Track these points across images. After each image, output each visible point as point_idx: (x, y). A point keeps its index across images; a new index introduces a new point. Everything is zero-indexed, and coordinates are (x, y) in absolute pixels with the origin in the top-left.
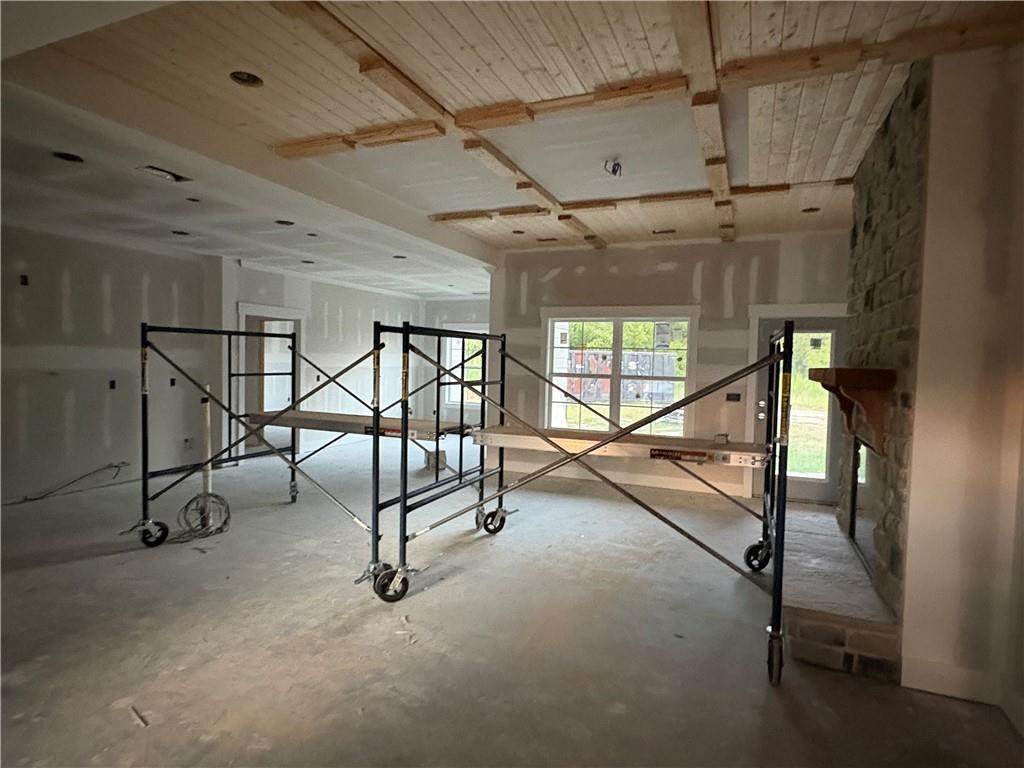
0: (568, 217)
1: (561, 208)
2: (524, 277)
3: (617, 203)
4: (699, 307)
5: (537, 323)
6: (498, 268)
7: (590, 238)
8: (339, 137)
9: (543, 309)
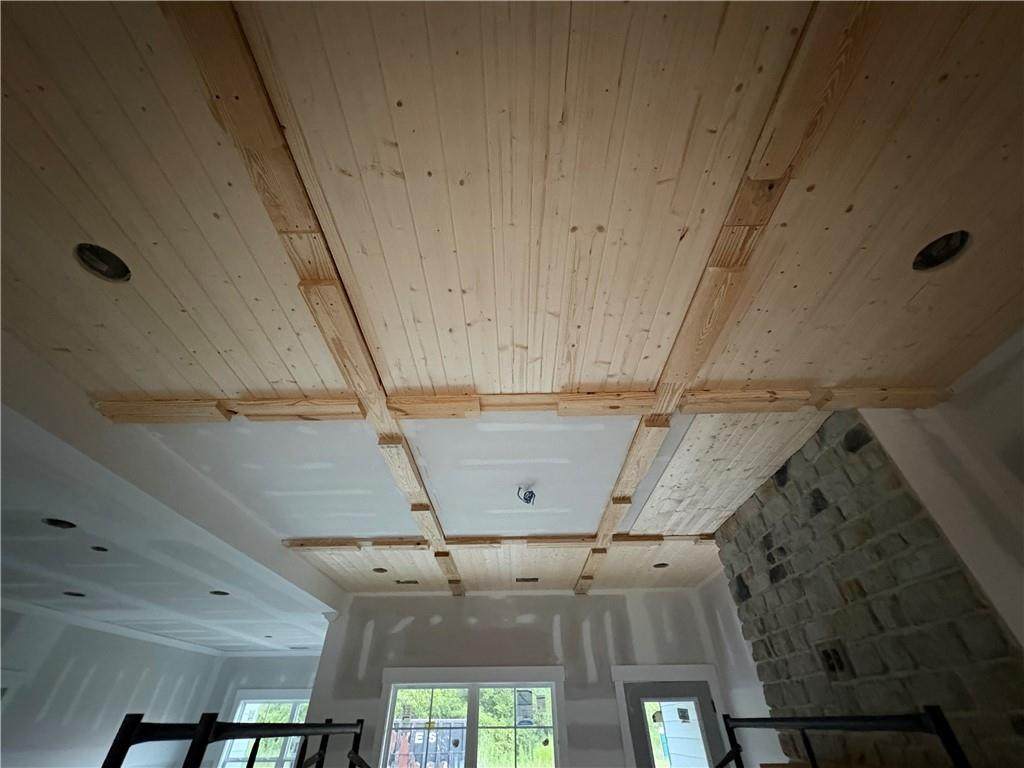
0: (446, 554)
1: (444, 542)
2: (371, 625)
3: (502, 541)
4: (562, 668)
5: (377, 691)
6: (340, 615)
7: (454, 582)
8: (214, 400)
9: (388, 672)
